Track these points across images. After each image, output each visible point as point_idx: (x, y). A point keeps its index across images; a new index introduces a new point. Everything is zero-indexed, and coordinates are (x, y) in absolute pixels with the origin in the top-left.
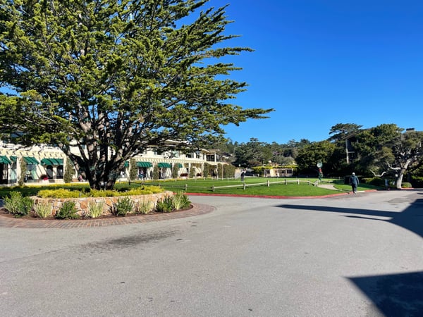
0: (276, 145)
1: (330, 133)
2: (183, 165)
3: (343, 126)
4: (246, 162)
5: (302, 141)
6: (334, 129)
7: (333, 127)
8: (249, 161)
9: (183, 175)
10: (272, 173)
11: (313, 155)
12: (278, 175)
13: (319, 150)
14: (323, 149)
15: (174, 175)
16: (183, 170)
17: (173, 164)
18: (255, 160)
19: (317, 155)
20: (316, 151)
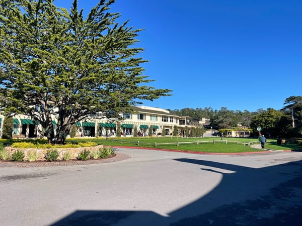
0: (247, 112)
1: (285, 104)
2: (159, 127)
3: (295, 98)
4: (217, 125)
5: (268, 109)
6: (288, 100)
7: (287, 99)
8: (220, 125)
9: (159, 134)
10: (234, 134)
11: (264, 121)
12: (238, 136)
13: (268, 117)
14: (272, 116)
15: (150, 134)
16: (159, 130)
17: (149, 126)
18: (225, 124)
19: (266, 121)
20: (266, 118)
